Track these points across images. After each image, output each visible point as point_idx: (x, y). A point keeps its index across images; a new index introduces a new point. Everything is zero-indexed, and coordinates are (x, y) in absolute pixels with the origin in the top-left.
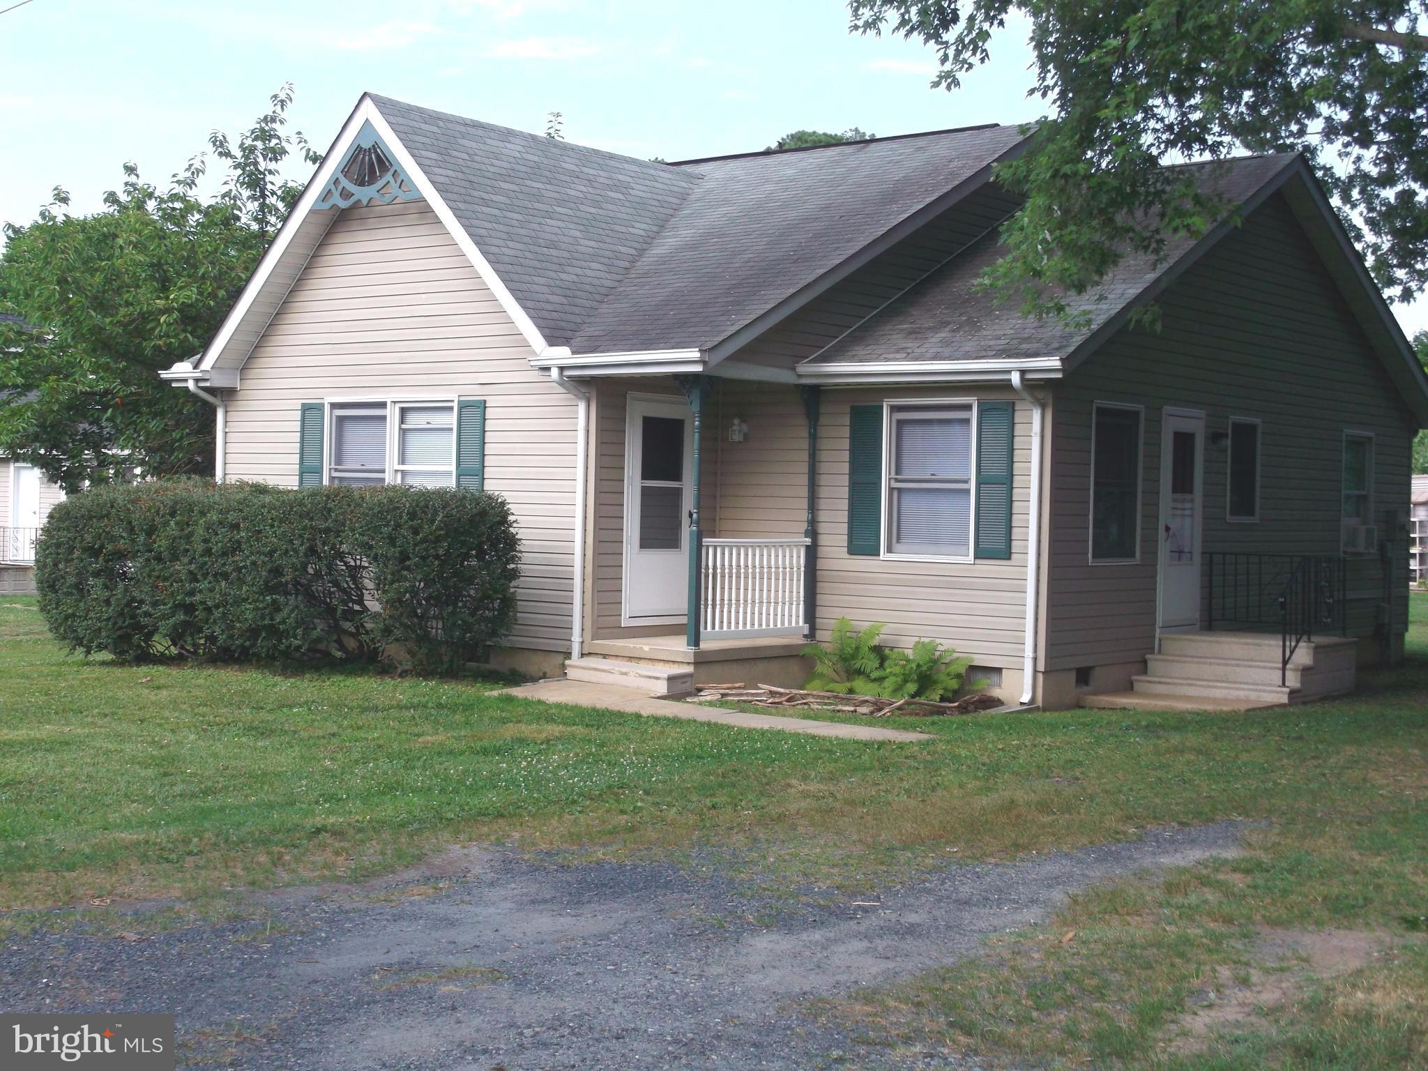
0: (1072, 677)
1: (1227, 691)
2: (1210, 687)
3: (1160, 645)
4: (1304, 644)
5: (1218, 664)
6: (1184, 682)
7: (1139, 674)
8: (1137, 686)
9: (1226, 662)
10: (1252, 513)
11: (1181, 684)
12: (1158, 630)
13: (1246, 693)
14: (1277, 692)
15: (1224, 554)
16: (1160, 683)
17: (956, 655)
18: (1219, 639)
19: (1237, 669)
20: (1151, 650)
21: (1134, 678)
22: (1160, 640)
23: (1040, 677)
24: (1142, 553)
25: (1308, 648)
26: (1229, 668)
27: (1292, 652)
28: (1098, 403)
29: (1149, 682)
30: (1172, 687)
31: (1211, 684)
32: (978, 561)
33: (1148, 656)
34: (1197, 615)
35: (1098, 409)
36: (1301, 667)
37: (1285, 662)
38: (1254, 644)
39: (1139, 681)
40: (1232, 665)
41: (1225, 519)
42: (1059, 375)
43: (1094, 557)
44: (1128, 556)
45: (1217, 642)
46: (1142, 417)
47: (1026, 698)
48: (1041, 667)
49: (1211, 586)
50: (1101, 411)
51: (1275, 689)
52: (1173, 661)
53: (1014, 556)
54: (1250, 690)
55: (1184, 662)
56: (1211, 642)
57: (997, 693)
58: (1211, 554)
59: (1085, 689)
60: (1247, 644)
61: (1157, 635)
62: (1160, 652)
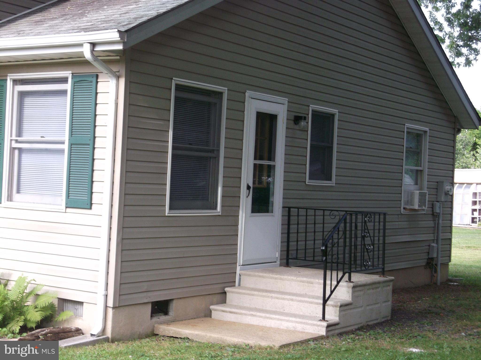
0: (148, 309)
1: (279, 322)
2: (268, 318)
3: (240, 279)
4: (345, 284)
5: (277, 298)
6: (248, 312)
7: (218, 303)
8: (214, 314)
9: (283, 296)
10: (330, 179)
11: (246, 315)
12: (238, 268)
13: (294, 324)
14: (318, 326)
15: (298, 208)
16: (231, 312)
17: (45, 288)
18: (282, 277)
19: (291, 302)
20: (232, 284)
21: (212, 307)
22: (240, 275)
23: (110, 312)
24: (222, 206)
25: (348, 287)
26: (286, 302)
27: (332, 292)
28: (176, 80)
29: (223, 311)
30: (239, 316)
31: (268, 315)
32: (68, 210)
33: (227, 289)
34: (277, 255)
35: (177, 85)
36: (339, 304)
37: (325, 301)
38: (308, 282)
39: (216, 310)
40: (288, 300)
41: (305, 182)
42: (120, 47)
43: (171, 208)
44: (210, 209)
45: (281, 279)
46: (225, 97)
47: (97, 329)
48: (110, 303)
49: (288, 233)
50: (179, 88)
51: (315, 322)
52: (244, 294)
53: (94, 206)
54: (297, 322)
55: (253, 295)
56: (276, 279)
57: (77, 324)
58: (289, 208)
59: (163, 318)
60: (303, 282)
61: (238, 271)
62: (239, 285)
